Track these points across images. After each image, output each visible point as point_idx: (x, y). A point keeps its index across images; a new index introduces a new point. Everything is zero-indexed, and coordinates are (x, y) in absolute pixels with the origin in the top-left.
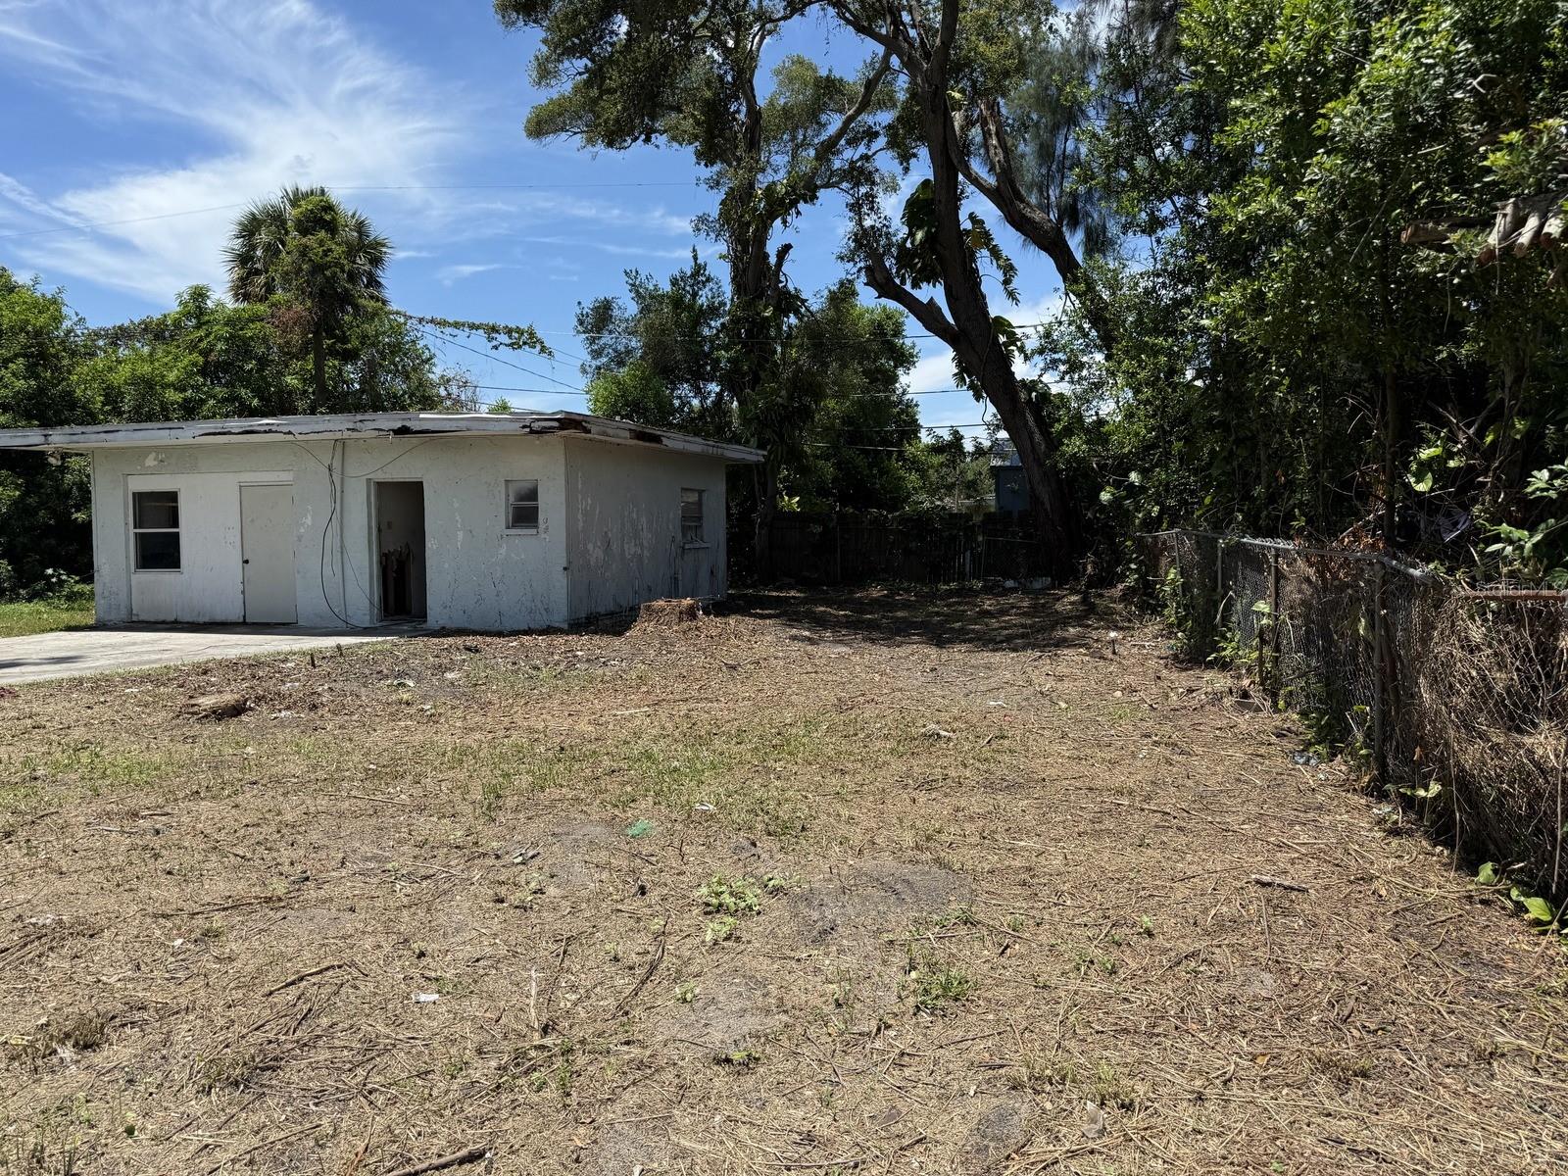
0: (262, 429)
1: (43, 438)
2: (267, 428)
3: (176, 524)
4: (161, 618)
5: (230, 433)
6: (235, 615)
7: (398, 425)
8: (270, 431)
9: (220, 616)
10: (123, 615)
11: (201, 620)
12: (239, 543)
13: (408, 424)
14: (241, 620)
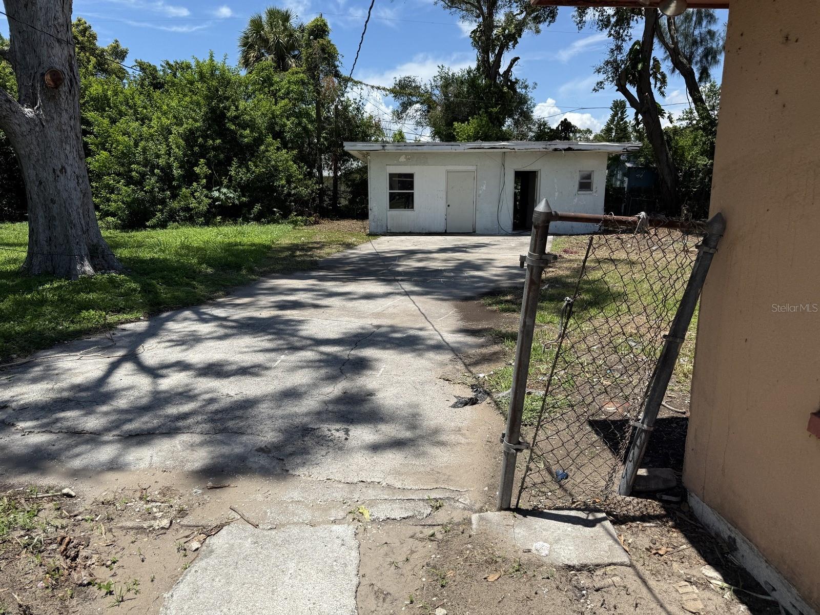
0: (500, 147)
1: (381, 148)
2: (502, 147)
3: (412, 188)
4: (402, 231)
5: (483, 148)
6: (442, 230)
7: (567, 147)
8: (504, 148)
9: (433, 230)
10: (384, 230)
11: (424, 232)
12: (444, 197)
13: (571, 146)
14: (444, 231)
